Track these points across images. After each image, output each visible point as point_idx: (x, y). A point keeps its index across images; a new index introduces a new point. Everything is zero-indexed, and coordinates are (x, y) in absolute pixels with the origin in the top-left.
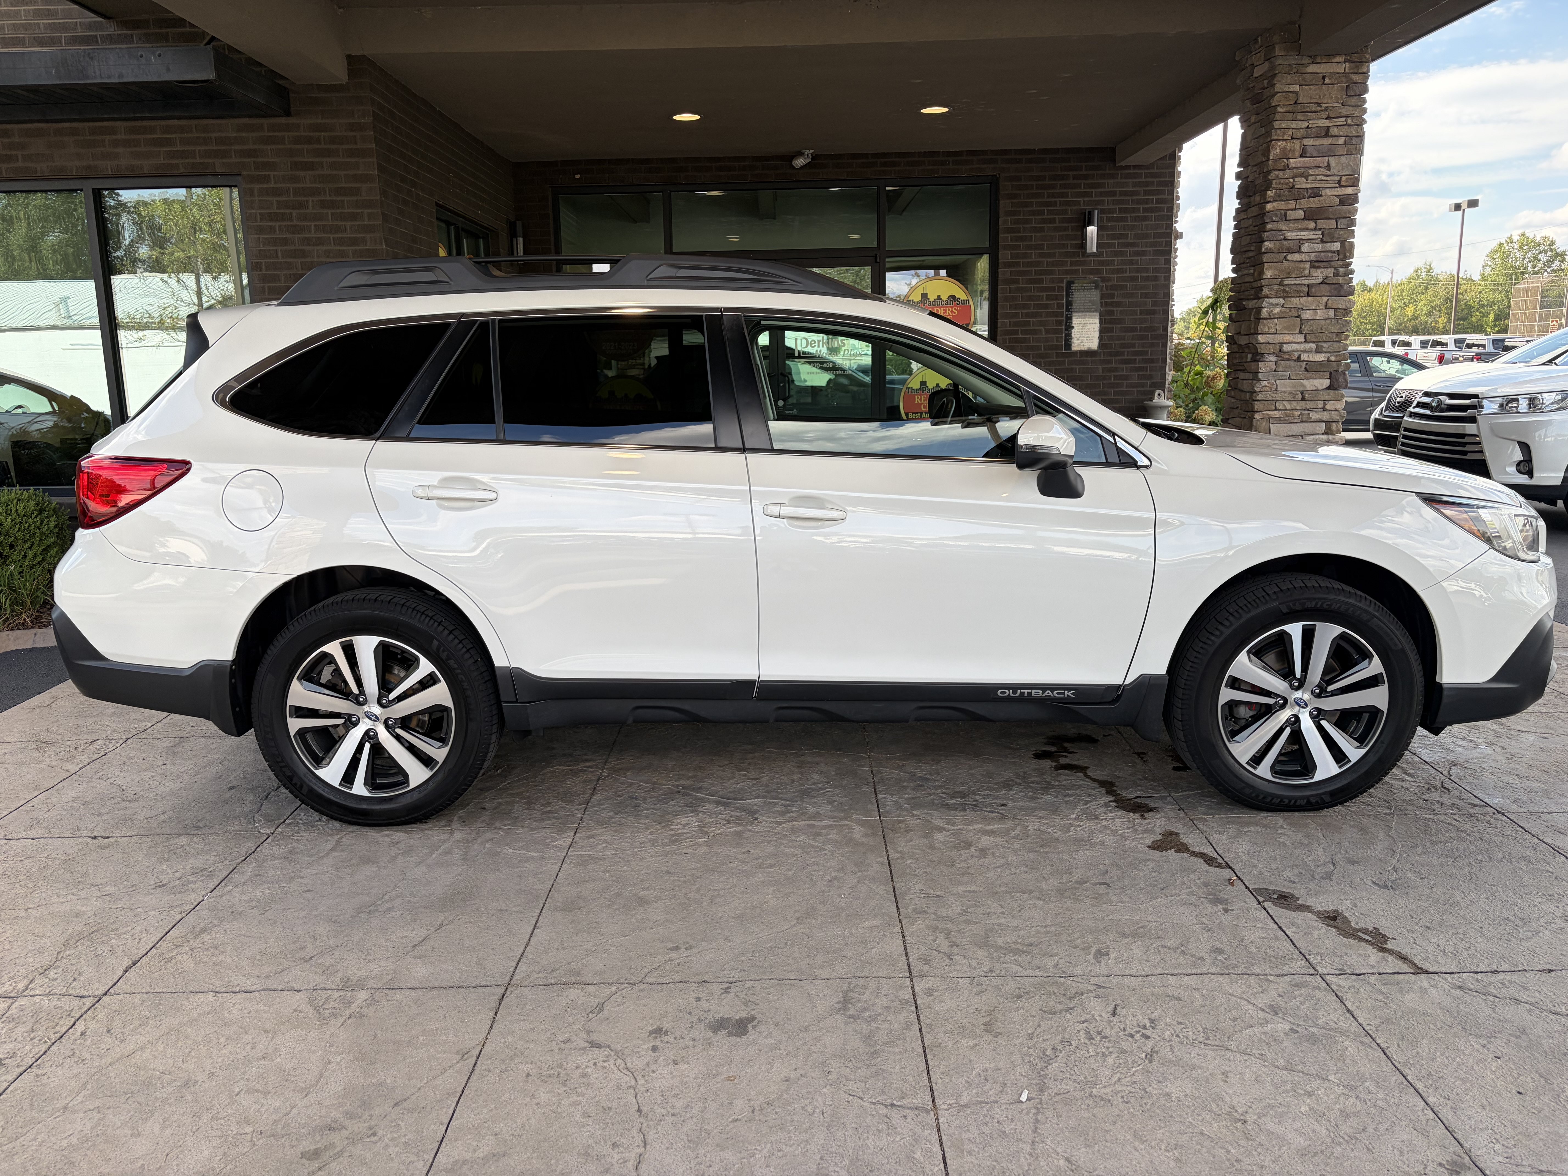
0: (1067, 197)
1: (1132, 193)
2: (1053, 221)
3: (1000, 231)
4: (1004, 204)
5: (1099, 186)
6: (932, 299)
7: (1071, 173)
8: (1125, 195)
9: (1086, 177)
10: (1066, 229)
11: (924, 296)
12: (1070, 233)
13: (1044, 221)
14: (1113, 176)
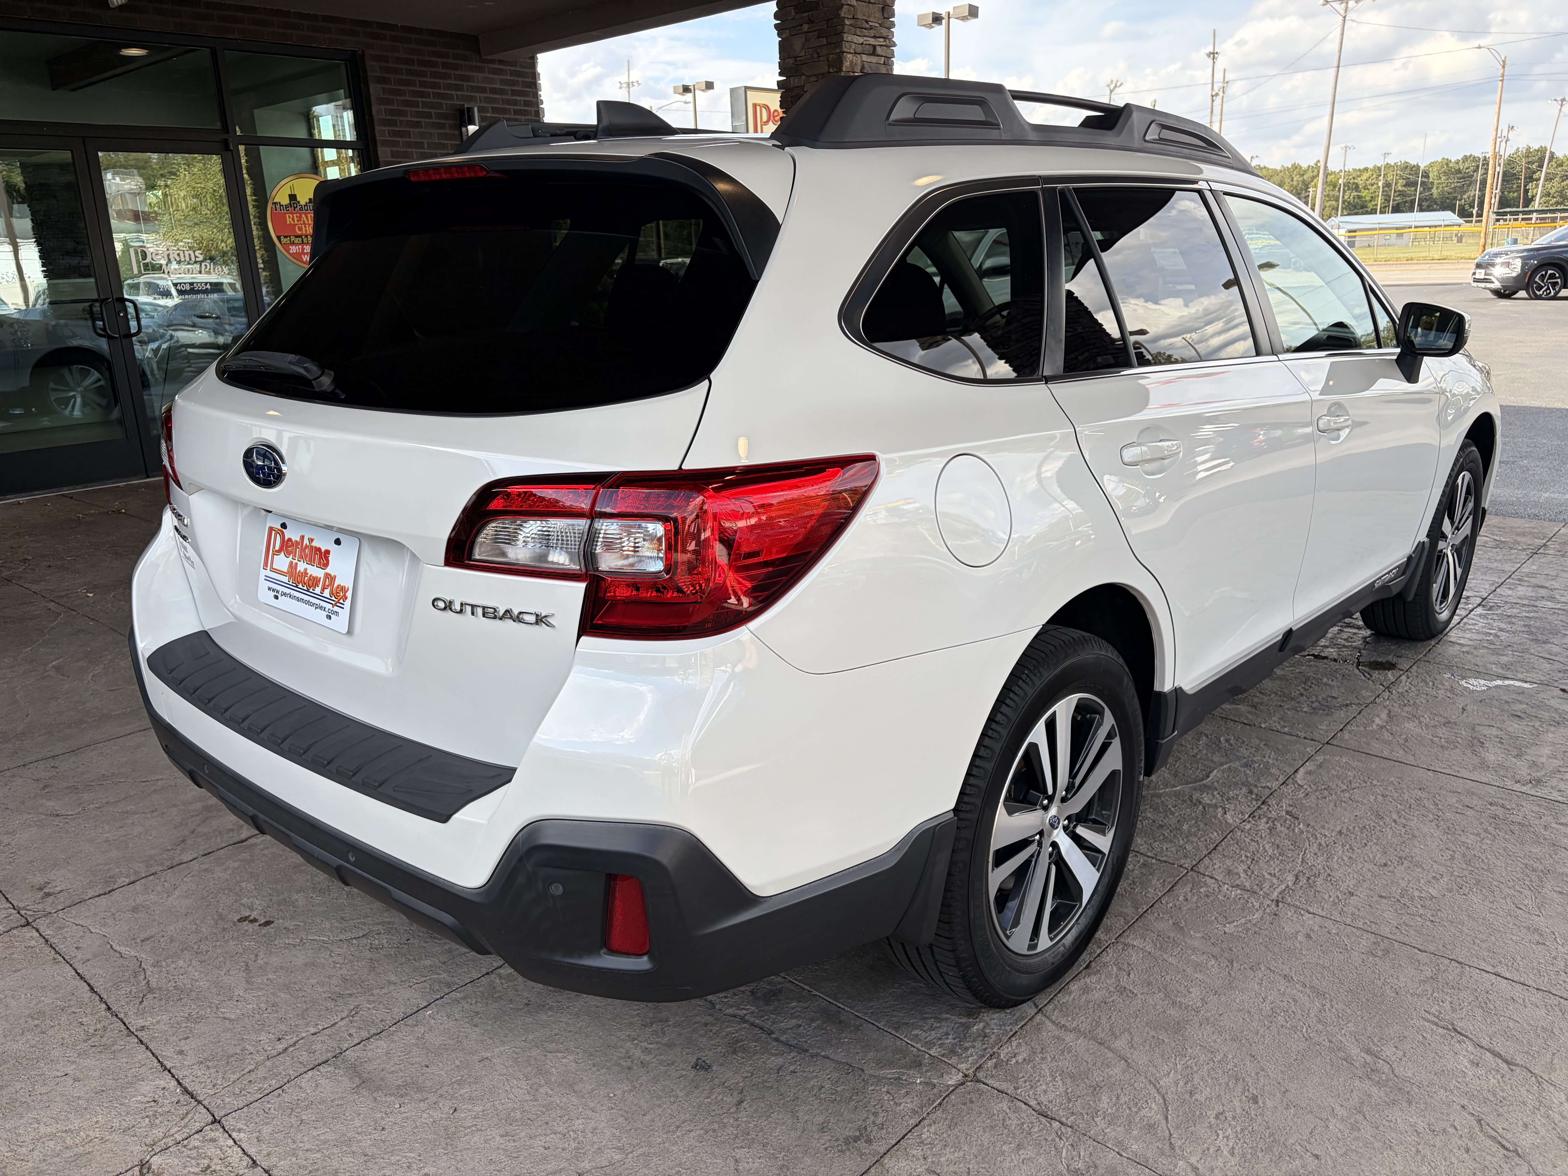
0: (440, 88)
1: (502, 92)
2: (429, 115)
3: (376, 123)
4: (375, 90)
5: (468, 79)
6: (303, 203)
7: (440, 60)
8: (495, 93)
9: (455, 67)
10: (442, 126)
11: (293, 197)
12: (448, 131)
13: (420, 114)
14: (480, 70)
